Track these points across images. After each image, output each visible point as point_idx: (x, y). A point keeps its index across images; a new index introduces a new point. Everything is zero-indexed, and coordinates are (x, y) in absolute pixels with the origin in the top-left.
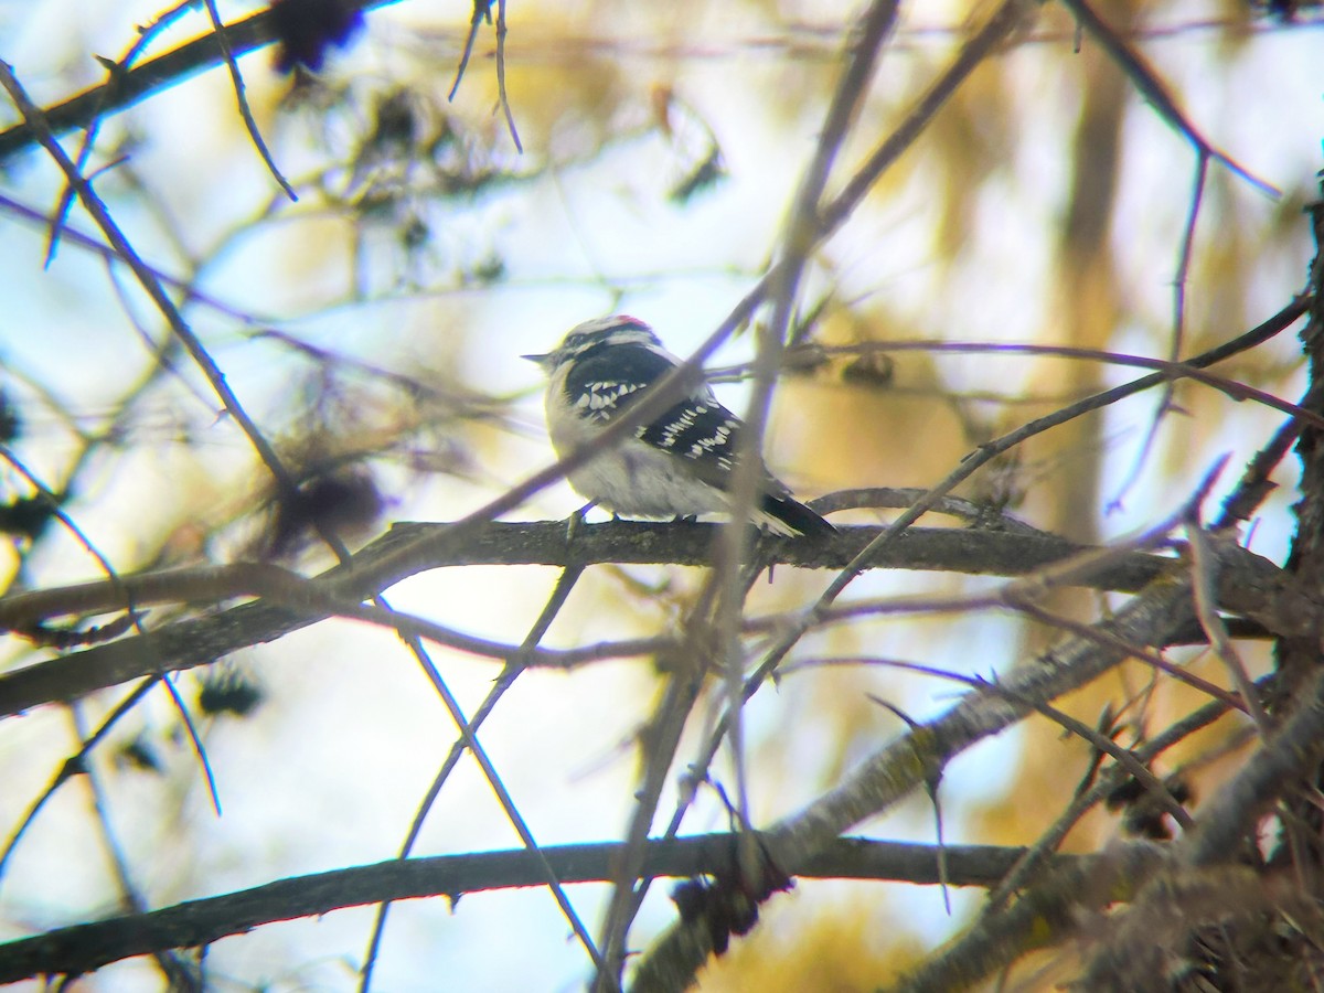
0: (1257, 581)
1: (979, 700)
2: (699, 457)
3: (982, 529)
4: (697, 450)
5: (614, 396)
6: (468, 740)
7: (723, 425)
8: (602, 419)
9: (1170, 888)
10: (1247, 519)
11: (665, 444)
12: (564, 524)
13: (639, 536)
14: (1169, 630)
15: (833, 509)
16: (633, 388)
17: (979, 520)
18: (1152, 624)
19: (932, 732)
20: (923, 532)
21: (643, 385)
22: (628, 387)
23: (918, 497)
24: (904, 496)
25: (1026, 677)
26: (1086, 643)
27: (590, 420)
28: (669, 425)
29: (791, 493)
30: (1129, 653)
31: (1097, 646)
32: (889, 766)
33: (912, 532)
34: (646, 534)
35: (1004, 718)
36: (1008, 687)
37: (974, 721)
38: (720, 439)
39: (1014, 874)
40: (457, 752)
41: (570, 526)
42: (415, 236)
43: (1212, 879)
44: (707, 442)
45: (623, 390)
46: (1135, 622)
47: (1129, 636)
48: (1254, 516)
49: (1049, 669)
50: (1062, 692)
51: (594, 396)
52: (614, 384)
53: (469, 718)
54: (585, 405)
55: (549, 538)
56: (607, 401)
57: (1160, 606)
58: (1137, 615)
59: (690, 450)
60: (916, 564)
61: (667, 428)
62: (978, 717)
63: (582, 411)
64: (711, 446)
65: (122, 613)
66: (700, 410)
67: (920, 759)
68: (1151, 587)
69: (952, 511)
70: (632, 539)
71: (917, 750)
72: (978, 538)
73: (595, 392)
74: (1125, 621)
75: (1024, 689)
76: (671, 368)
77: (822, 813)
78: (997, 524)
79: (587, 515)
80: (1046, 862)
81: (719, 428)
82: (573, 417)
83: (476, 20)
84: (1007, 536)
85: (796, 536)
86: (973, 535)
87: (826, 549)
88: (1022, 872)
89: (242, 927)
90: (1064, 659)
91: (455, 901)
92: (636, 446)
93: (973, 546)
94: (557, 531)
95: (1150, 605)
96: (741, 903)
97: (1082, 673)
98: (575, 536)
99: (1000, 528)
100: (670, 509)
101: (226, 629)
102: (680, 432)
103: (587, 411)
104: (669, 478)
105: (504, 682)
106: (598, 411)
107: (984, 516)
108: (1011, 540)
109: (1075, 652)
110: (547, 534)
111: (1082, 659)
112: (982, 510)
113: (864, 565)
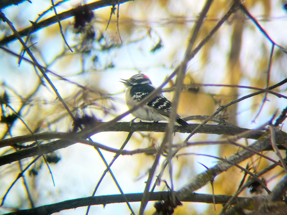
0: (284, 137)
1: (222, 163)
2: (160, 109)
3: (221, 125)
4: (159, 107)
5: (141, 95)
6: (108, 169)
7: (165, 102)
8: (138, 100)
9: (266, 206)
10: (281, 124)
11: (152, 106)
12: (129, 123)
13: (146, 125)
14: (264, 148)
15: (188, 120)
16: (145, 94)
17: (220, 123)
18: (260, 147)
19: (212, 170)
20: (208, 125)
21: (147, 93)
22: (144, 93)
23: (207, 118)
24: (204, 117)
25: (233, 158)
26: (246, 151)
27: (136, 101)
28: (153, 102)
29: (180, 117)
30: (255, 153)
31: (248, 151)
32: (202, 177)
33: (206, 125)
34: (147, 125)
35: (228, 167)
36: (228, 160)
37: (221, 168)
38: (165, 105)
39: (229, 201)
40: (105, 173)
41: (131, 123)
42: (95, 59)
43: (276, 204)
44: (162, 106)
45: (143, 94)
46: (256, 146)
47: (255, 149)
48: (283, 123)
49: (238, 156)
50: (241, 162)
51: (137, 95)
52: (141, 93)
53: (109, 164)
54: (135, 97)
55: (126, 126)
56: (140, 96)
57: (262, 143)
58: (257, 145)
59: (158, 107)
60: (206, 132)
61: (153, 103)
62: (222, 167)
63: (134, 99)
64: (163, 107)
65: (34, 142)
66: (160, 98)
67: (209, 176)
68: (260, 138)
69: (215, 121)
70: (144, 126)
71: (208, 174)
72: (220, 127)
73: (137, 94)
74: (254, 146)
75: (232, 161)
76: (155, 90)
77: (187, 188)
78: (224, 124)
79: (134, 121)
80: (236, 199)
81: (164, 103)
82: (132, 100)
83: (111, 14)
84: (227, 126)
85: (180, 126)
86: (219, 126)
87: (187, 129)
88: (231, 201)
89: (58, 211)
90: (241, 154)
91: (104, 206)
92: (146, 106)
93: (219, 129)
94: (128, 124)
95: (260, 142)
96: (170, 208)
97: (245, 157)
98: (132, 125)
99: (225, 125)
100: (153, 120)
101: (55, 145)
102: (156, 103)
103: (135, 99)
104: (153, 113)
105: (116, 157)
106: (138, 99)
107: (221, 122)
108: (227, 127)
109: (243, 153)
110: (126, 125)
111: (245, 154)
112: (221, 121)
113: (195, 132)
